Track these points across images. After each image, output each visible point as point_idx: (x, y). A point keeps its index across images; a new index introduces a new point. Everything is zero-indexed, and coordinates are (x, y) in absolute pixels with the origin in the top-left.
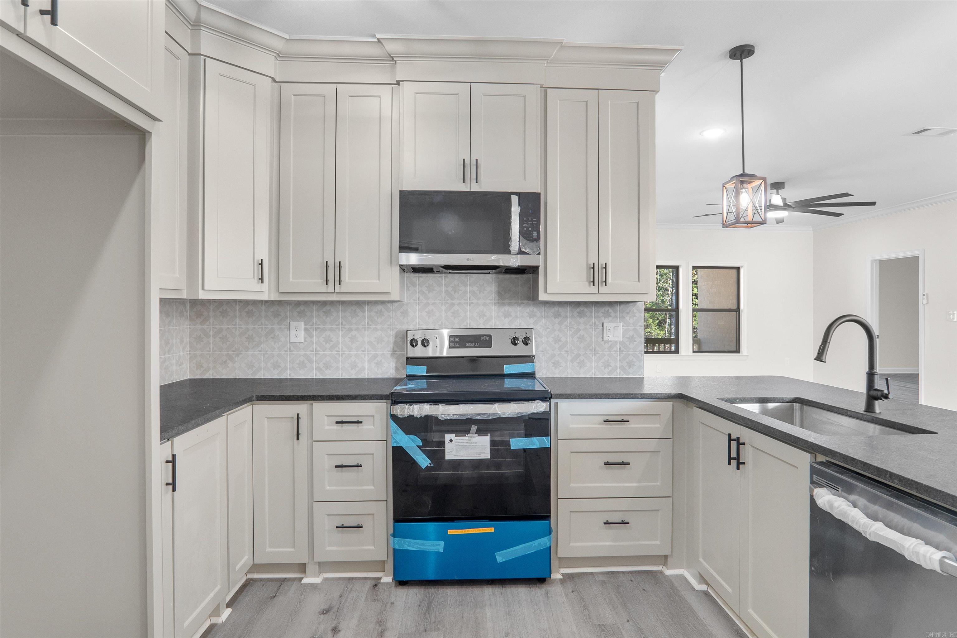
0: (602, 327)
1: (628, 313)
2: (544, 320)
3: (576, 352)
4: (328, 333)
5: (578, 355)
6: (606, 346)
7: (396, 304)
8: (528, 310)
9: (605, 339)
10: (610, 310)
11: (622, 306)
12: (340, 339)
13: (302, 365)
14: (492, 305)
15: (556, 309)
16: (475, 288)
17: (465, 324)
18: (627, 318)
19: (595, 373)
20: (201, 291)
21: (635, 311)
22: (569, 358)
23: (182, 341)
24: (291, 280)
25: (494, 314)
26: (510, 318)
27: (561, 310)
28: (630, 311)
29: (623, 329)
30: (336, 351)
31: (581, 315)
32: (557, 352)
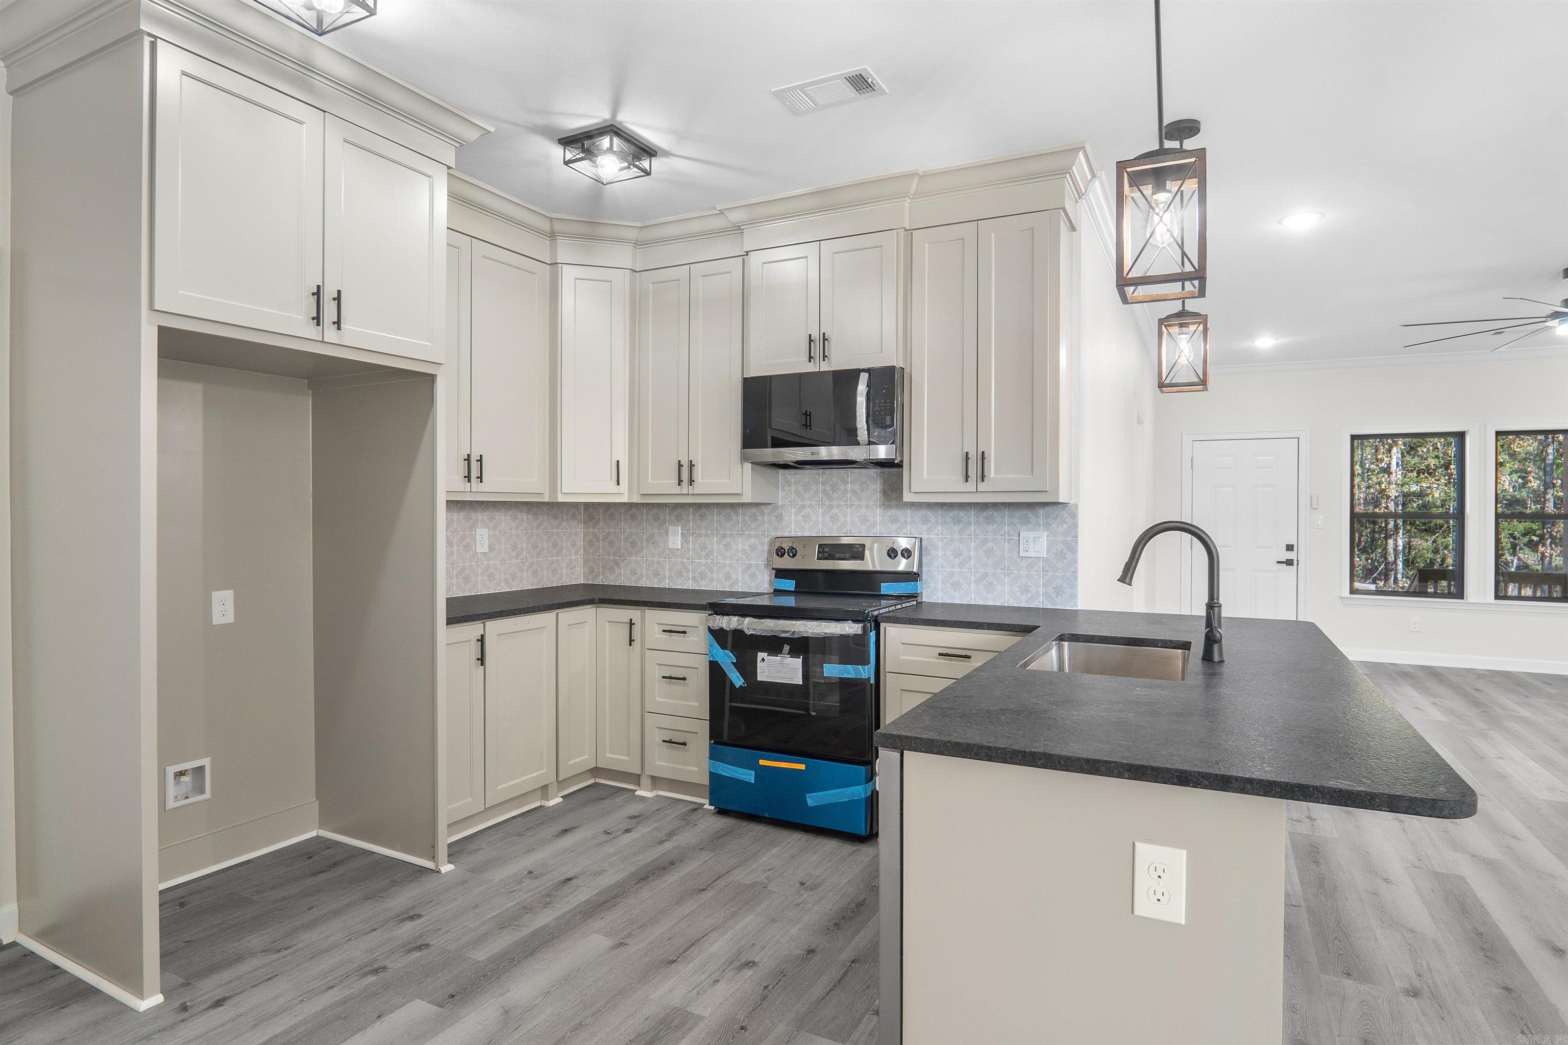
0: (1018, 538)
1: (1055, 519)
2: (940, 527)
3: (982, 571)
4: (703, 539)
5: (985, 575)
6: (1024, 564)
7: (770, 507)
8: (920, 514)
9: (1022, 554)
10: (1030, 515)
11: (1047, 509)
12: (715, 546)
13: (679, 574)
14: (877, 507)
15: (956, 513)
16: (856, 487)
17: (845, 530)
18: (1054, 526)
19: (1009, 600)
20: (560, 495)
21: (1066, 515)
22: (973, 578)
23: (574, 545)
24: (650, 481)
25: (879, 519)
26: (898, 524)
27: (962, 513)
28: (1058, 515)
29: (1047, 540)
30: (711, 559)
31: (989, 521)
32: (956, 570)
